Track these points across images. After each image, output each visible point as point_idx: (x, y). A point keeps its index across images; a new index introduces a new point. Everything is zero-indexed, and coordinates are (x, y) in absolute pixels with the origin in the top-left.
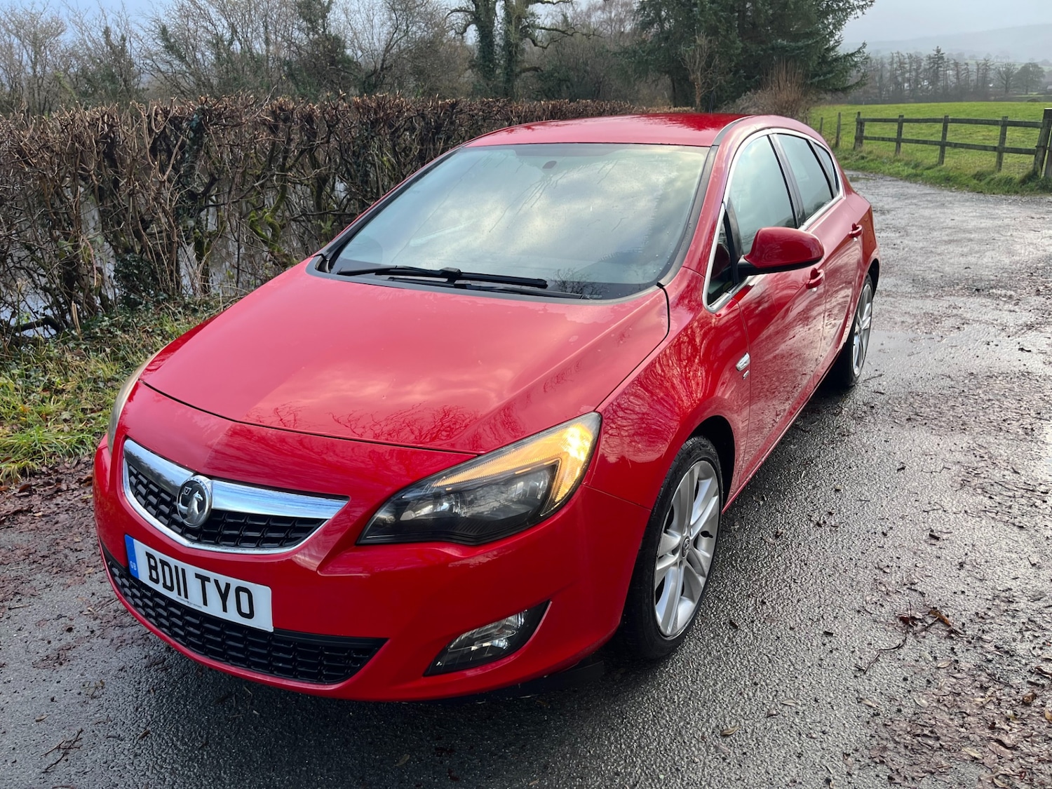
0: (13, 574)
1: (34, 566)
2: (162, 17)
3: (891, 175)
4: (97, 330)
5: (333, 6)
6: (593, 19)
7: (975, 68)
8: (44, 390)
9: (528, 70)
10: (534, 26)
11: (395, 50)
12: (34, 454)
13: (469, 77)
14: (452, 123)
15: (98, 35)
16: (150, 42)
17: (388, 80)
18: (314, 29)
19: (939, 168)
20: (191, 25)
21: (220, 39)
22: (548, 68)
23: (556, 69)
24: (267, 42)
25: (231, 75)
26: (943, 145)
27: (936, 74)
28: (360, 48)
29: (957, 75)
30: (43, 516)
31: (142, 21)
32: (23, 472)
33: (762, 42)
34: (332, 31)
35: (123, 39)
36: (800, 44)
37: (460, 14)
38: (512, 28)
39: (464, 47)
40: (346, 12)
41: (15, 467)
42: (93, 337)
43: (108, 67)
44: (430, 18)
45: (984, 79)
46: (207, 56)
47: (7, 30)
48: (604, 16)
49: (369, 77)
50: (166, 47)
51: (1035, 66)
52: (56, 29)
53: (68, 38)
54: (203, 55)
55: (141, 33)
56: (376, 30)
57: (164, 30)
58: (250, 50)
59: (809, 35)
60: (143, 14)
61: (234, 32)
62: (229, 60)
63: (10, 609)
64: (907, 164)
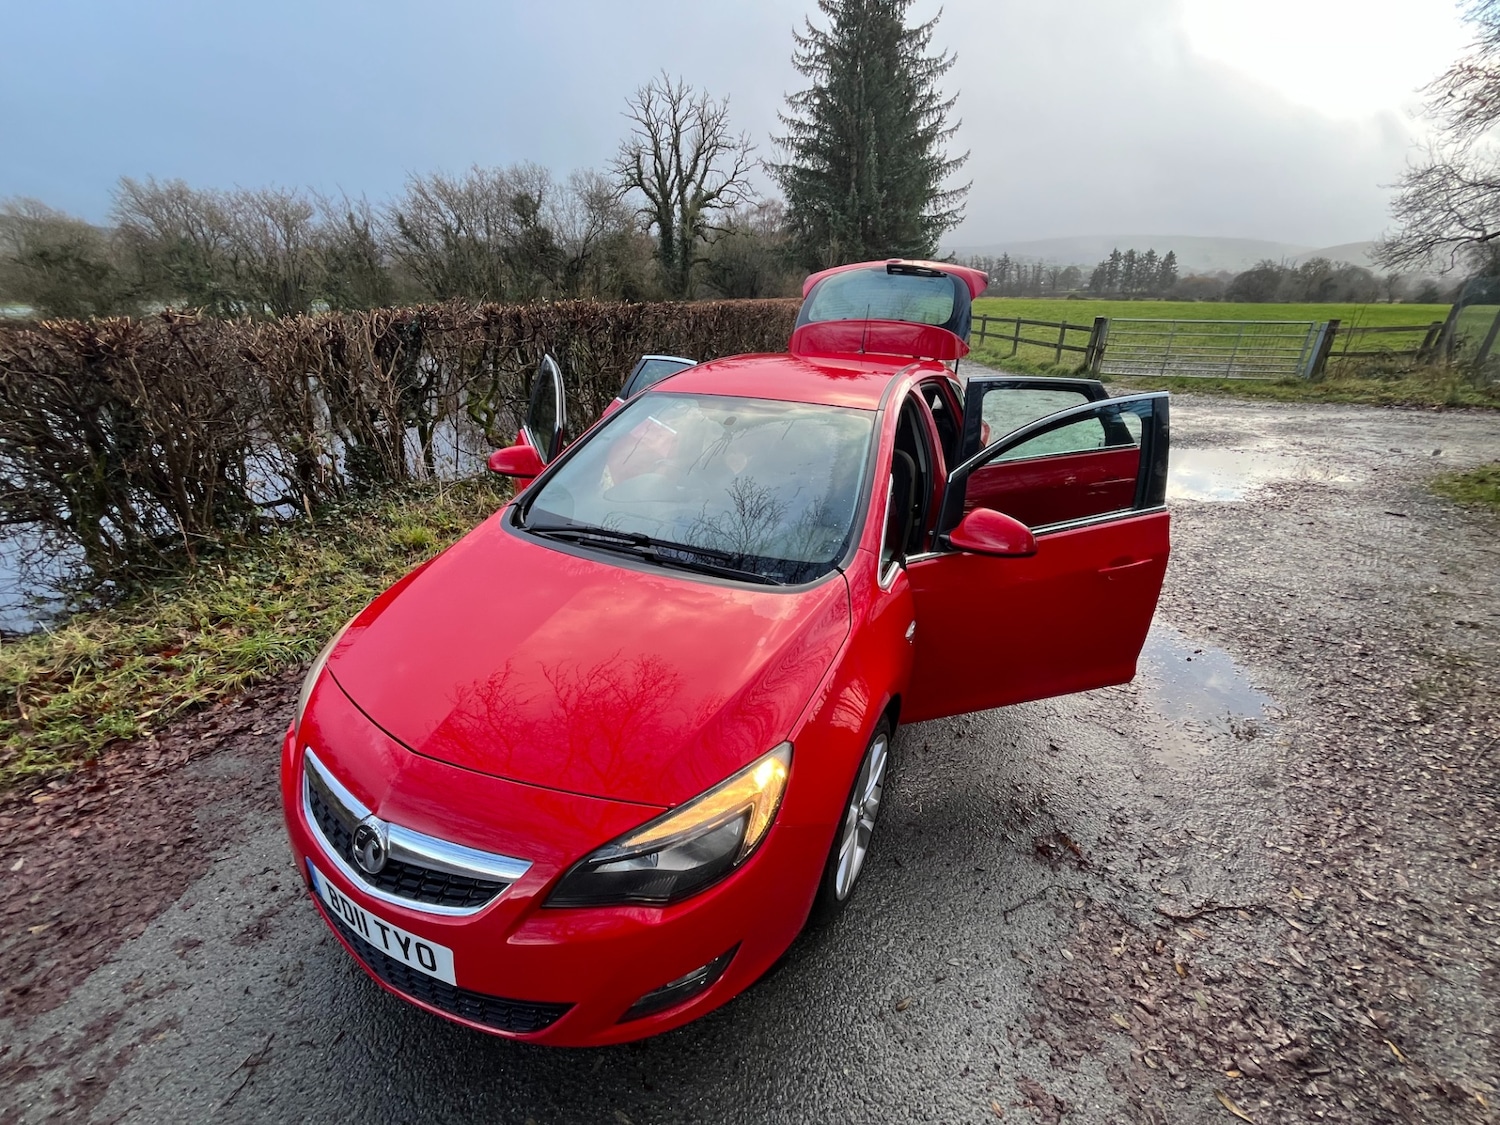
0: (225, 812)
1: (247, 802)
2: (398, 207)
3: (977, 361)
4: (328, 518)
5: (542, 204)
6: (750, 221)
7: (1031, 270)
8: (276, 584)
9: (700, 260)
10: (704, 225)
11: (593, 241)
12: (259, 662)
13: (652, 265)
14: (640, 322)
15: (343, 219)
16: (389, 228)
17: (588, 265)
18: (526, 222)
19: (1012, 358)
20: (424, 215)
21: (448, 228)
22: (716, 259)
23: (721, 260)
24: (488, 232)
25: (459, 259)
26: (1016, 340)
27: (1003, 273)
28: (565, 238)
29: (1019, 275)
30: (263, 735)
31: (381, 209)
32: (247, 682)
33: (879, 247)
34: (542, 223)
35: (366, 224)
36: (908, 250)
37: (646, 214)
38: (687, 227)
39: (649, 239)
40: (553, 209)
41: (238, 678)
42: (323, 525)
43: (353, 248)
44: (620, 216)
45: (1037, 279)
46: (438, 242)
47: (261, 210)
48: (759, 219)
49: (572, 262)
50: (403, 233)
51: (1075, 268)
52: (305, 212)
53: (317, 221)
54: (435, 240)
55: (381, 220)
56: (578, 225)
57: (401, 219)
58: (474, 238)
59: (915, 243)
60: (382, 204)
61: (461, 222)
62: (457, 247)
63: (216, 862)
64: (989, 353)
